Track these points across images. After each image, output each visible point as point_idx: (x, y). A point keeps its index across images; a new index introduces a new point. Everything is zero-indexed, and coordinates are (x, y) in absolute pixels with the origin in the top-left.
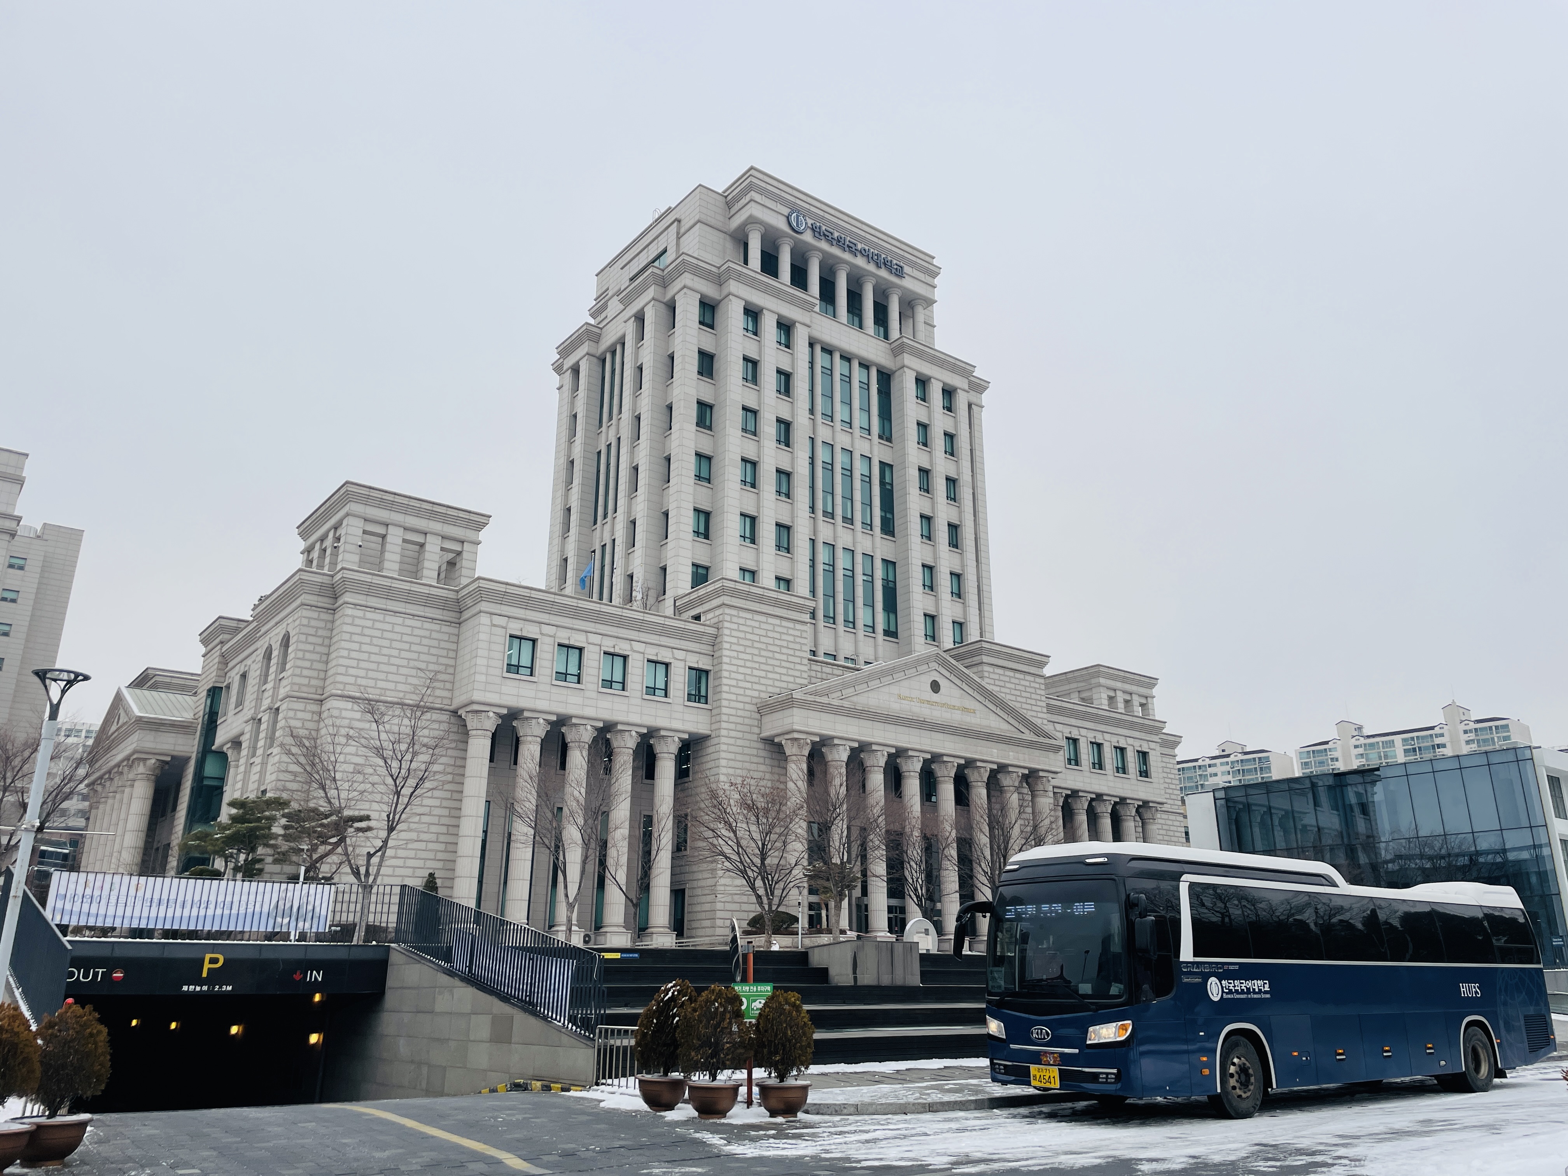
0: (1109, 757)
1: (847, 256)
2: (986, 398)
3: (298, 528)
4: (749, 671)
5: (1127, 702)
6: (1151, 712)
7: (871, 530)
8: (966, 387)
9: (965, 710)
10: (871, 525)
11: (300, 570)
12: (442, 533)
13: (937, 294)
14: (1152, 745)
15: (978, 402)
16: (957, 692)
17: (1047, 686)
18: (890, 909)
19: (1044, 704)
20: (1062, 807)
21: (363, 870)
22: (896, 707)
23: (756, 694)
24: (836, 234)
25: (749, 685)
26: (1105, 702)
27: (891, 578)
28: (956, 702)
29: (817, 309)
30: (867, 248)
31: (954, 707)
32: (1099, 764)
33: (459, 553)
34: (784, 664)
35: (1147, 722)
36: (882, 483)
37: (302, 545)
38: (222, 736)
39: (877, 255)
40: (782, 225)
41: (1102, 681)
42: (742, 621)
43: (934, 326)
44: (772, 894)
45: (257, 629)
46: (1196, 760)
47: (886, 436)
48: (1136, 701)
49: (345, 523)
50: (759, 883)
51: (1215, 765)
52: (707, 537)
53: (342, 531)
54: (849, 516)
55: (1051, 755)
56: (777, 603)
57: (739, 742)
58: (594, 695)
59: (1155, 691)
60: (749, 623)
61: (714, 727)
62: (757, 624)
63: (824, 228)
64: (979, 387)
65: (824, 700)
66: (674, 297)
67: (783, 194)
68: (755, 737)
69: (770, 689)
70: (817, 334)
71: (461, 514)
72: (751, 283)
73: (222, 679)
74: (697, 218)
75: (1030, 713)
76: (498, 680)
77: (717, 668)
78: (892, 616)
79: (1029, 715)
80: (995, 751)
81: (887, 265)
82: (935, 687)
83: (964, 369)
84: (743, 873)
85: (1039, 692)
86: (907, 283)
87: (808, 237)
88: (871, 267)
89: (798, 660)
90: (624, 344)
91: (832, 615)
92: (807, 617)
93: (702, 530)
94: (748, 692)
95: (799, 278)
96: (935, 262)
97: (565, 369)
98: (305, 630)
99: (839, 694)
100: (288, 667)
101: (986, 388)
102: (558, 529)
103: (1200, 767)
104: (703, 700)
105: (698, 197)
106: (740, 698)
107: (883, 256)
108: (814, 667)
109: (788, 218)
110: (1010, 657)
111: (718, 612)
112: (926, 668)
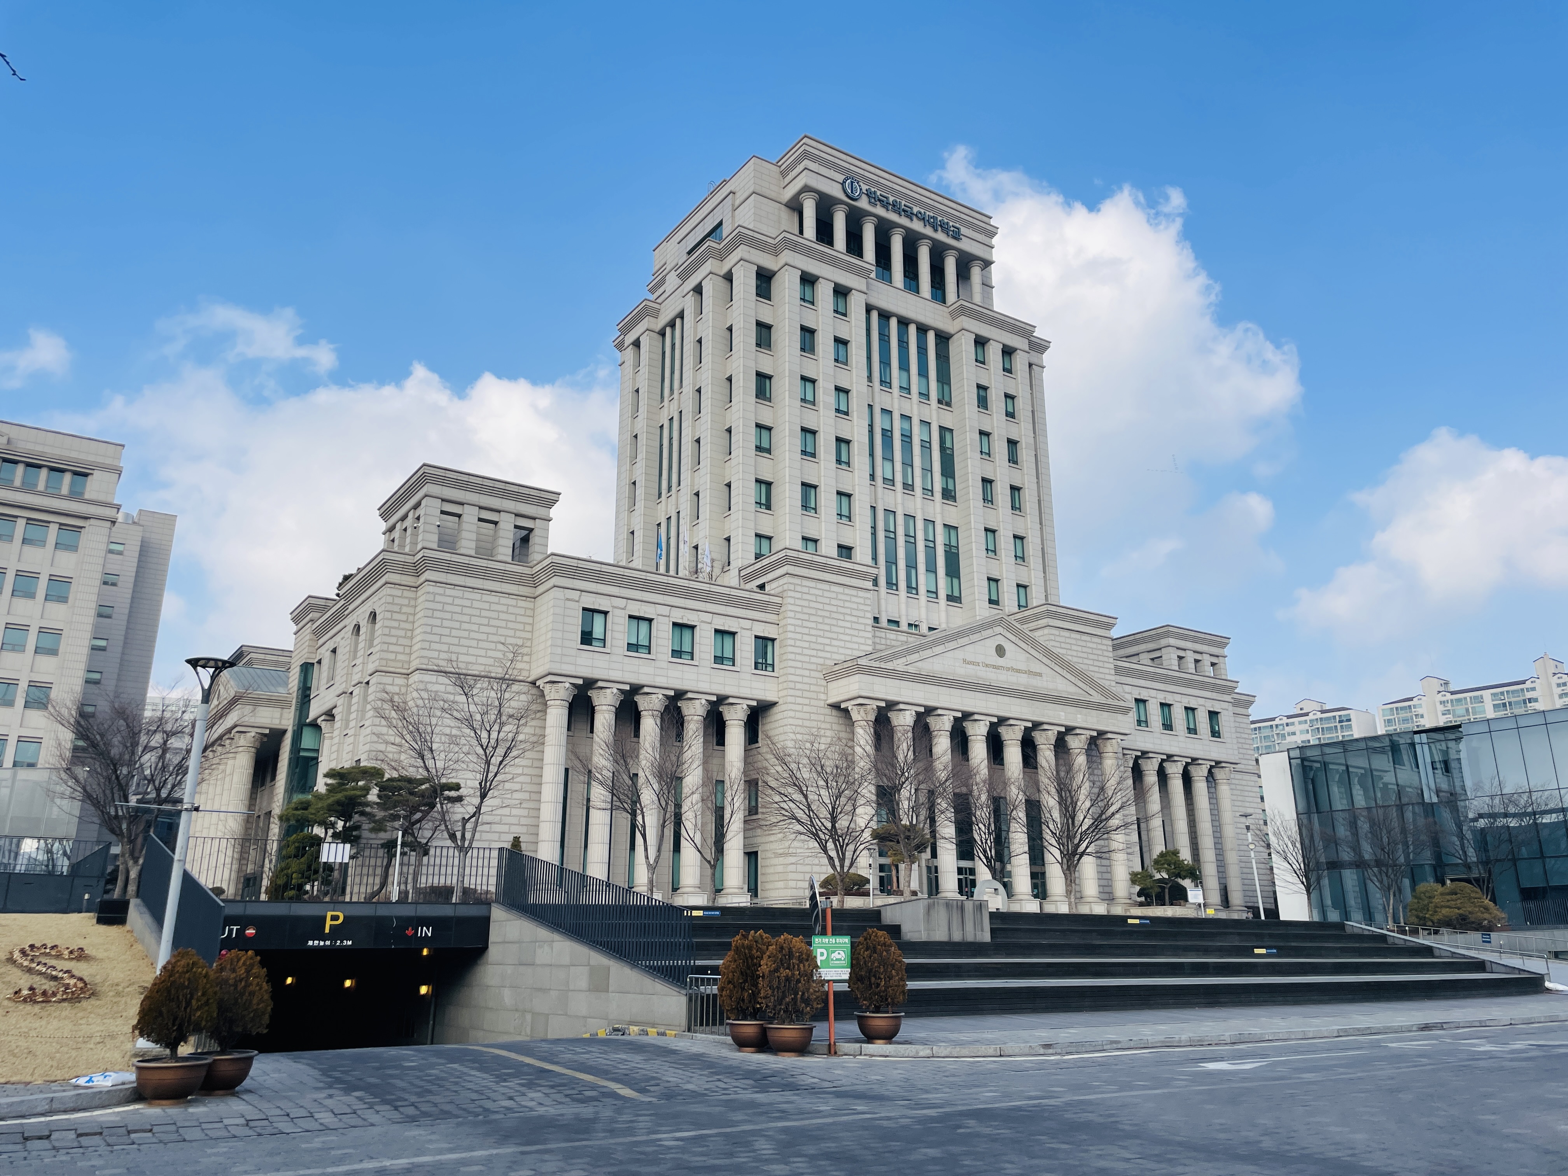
0: (1178, 716)
1: (904, 221)
2: (1047, 358)
3: (379, 509)
4: (813, 639)
5: (1197, 661)
6: (1223, 672)
7: (932, 496)
8: (1027, 349)
9: (1030, 673)
10: (932, 491)
11: (383, 551)
12: (515, 511)
13: (996, 255)
14: (1225, 705)
15: (1039, 363)
16: (1023, 656)
17: (1115, 648)
18: (960, 871)
19: (1113, 667)
20: (1132, 768)
21: (459, 835)
22: (962, 672)
23: (821, 661)
24: (891, 199)
25: (814, 653)
26: (1175, 662)
27: (954, 543)
28: (1022, 666)
29: (873, 275)
30: (922, 211)
31: (1018, 671)
32: (1168, 726)
33: (531, 530)
34: (848, 631)
35: (1218, 682)
36: (943, 448)
37: (383, 526)
38: (315, 710)
39: (933, 217)
40: (836, 191)
41: (1172, 641)
42: (805, 590)
43: (993, 287)
44: (844, 854)
45: (344, 607)
46: (1273, 719)
47: (945, 401)
48: (1207, 660)
49: (423, 503)
50: (830, 845)
51: (1293, 724)
52: (768, 507)
53: (420, 511)
54: (910, 483)
55: (1120, 717)
56: (840, 571)
57: (806, 709)
58: (665, 665)
59: (1226, 651)
60: (813, 591)
61: (781, 694)
62: (820, 593)
63: (879, 193)
64: (1039, 347)
65: (890, 665)
66: (731, 270)
67: (837, 161)
68: (822, 704)
69: (835, 656)
70: (874, 301)
71: (533, 492)
72: (807, 252)
73: (313, 656)
74: (751, 190)
75: (1097, 675)
76: (574, 652)
77: (782, 637)
78: (955, 581)
79: (1096, 676)
80: (1063, 714)
81: (945, 228)
82: (1000, 651)
83: (1024, 330)
84: (816, 836)
85: (1106, 654)
86: (965, 245)
87: (863, 204)
88: (928, 231)
89: (862, 627)
90: (682, 318)
91: (894, 582)
92: (869, 585)
93: (763, 501)
94: (813, 660)
95: (855, 245)
96: (992, 222)
97: (626, 345)
98: (390, 607)
99: (904, 660)
100: (376, 642)
101: (1047, 348)
102: (625, 502)
103: (1277, 726)
104: (769, 669)
105: (752, 168)
106: (805, 666)
107: (939, 218)
108: (878, 634)
109: (843, 184)
110: (1076, 620)
111: (782, 581)
112: (989, 632)
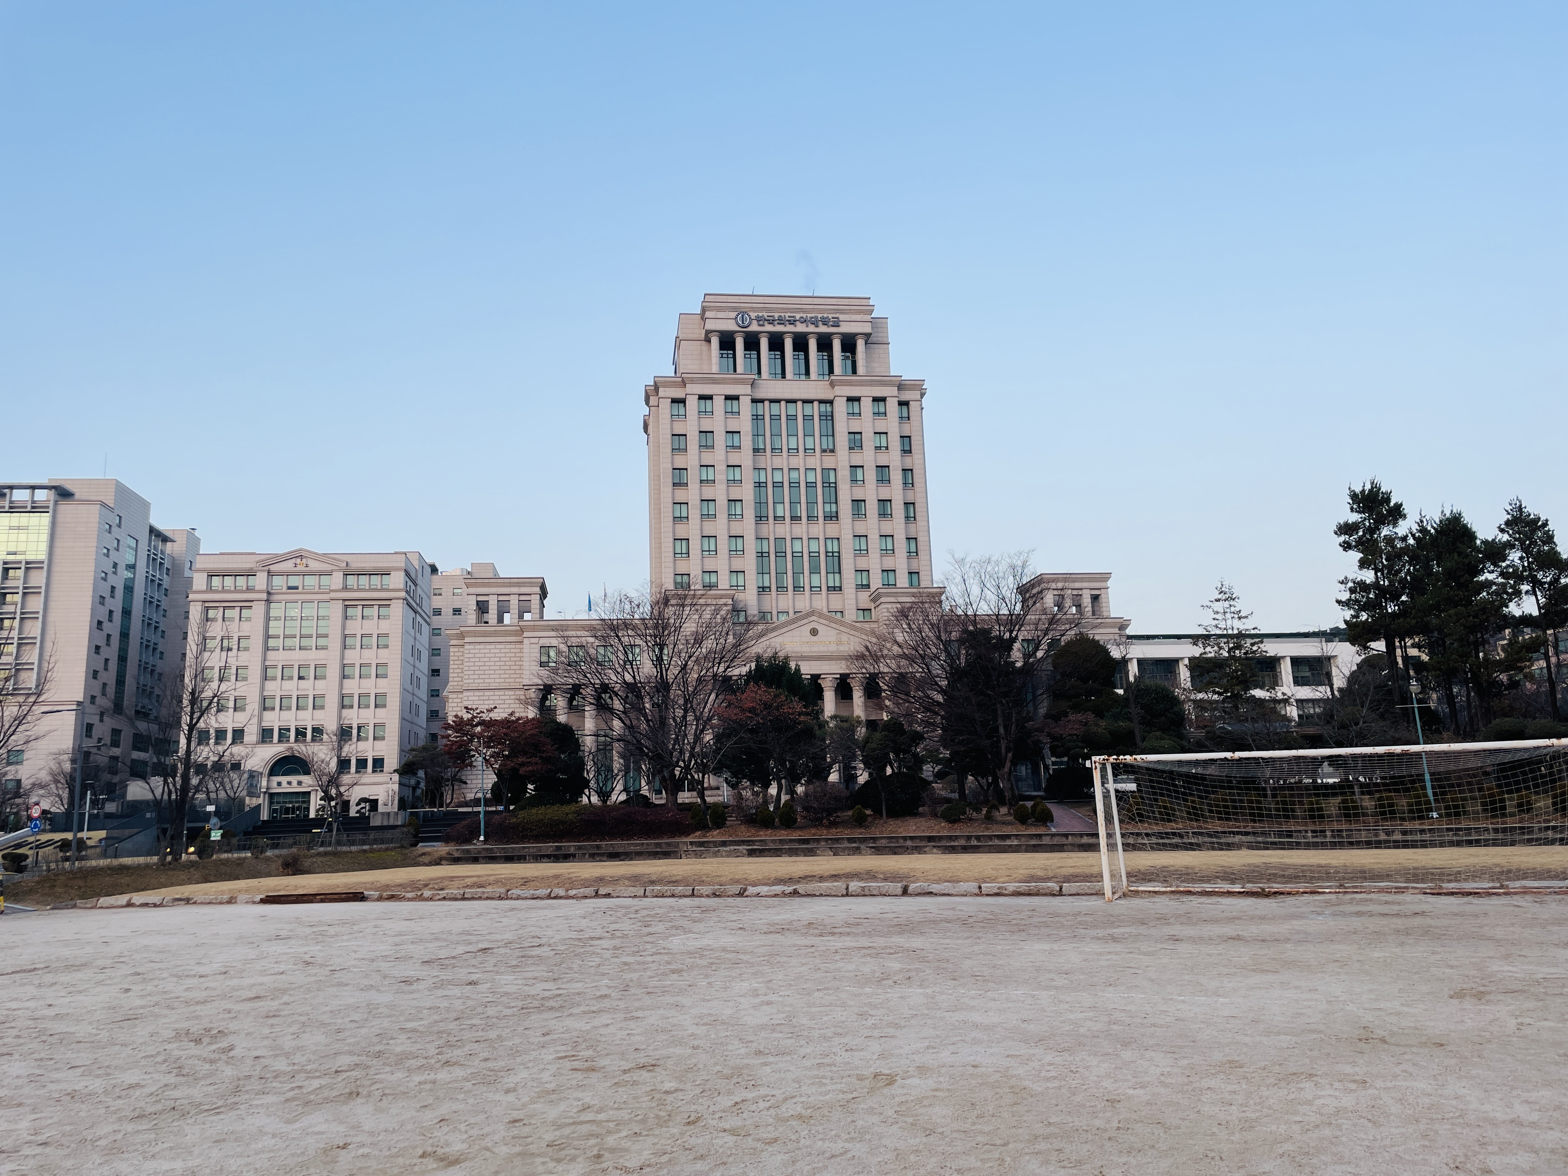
1: (791, 328)
2: (925, 391)
5: (1076, 596)
7: (816, 520)
9: (839, 643)
10: (816, 517)
12: (518, 593)
16: (834, 632)
24: (776, 316)
26: (1051, 600)
27: (836, 549)
28: (833, 639)
29: (764, 376)
30: (804, 315)
31: (830, 643)
33: (530, 601)
34: (715, 633)
36: (828, 484)
39: (815, 317)
40: (731, 326)
41: (1050, 585)
42: (683, 612)
47: (829, 449)
53: (468, 602)
54: (797, 515)
58: (593, 670)
59: (1108, 584)
60: (688, 612)
63: (765, 315)
64: (912, 386)
67: (731, 303)
72: (702, 381)
76: (536, 672)
78: (837, 576)
81: (825, 322)
82: (814, 632)
83: (893, 381)
85: (935, 614)
86: (848, 328)
87: (754, 327)
88: (813, 329)
89: (725, 629)
96: (871, 302)
107: (819, 316)
109: (736, 319)
110: (906, 594)
111: (669, 609)
112: (806, 621)
